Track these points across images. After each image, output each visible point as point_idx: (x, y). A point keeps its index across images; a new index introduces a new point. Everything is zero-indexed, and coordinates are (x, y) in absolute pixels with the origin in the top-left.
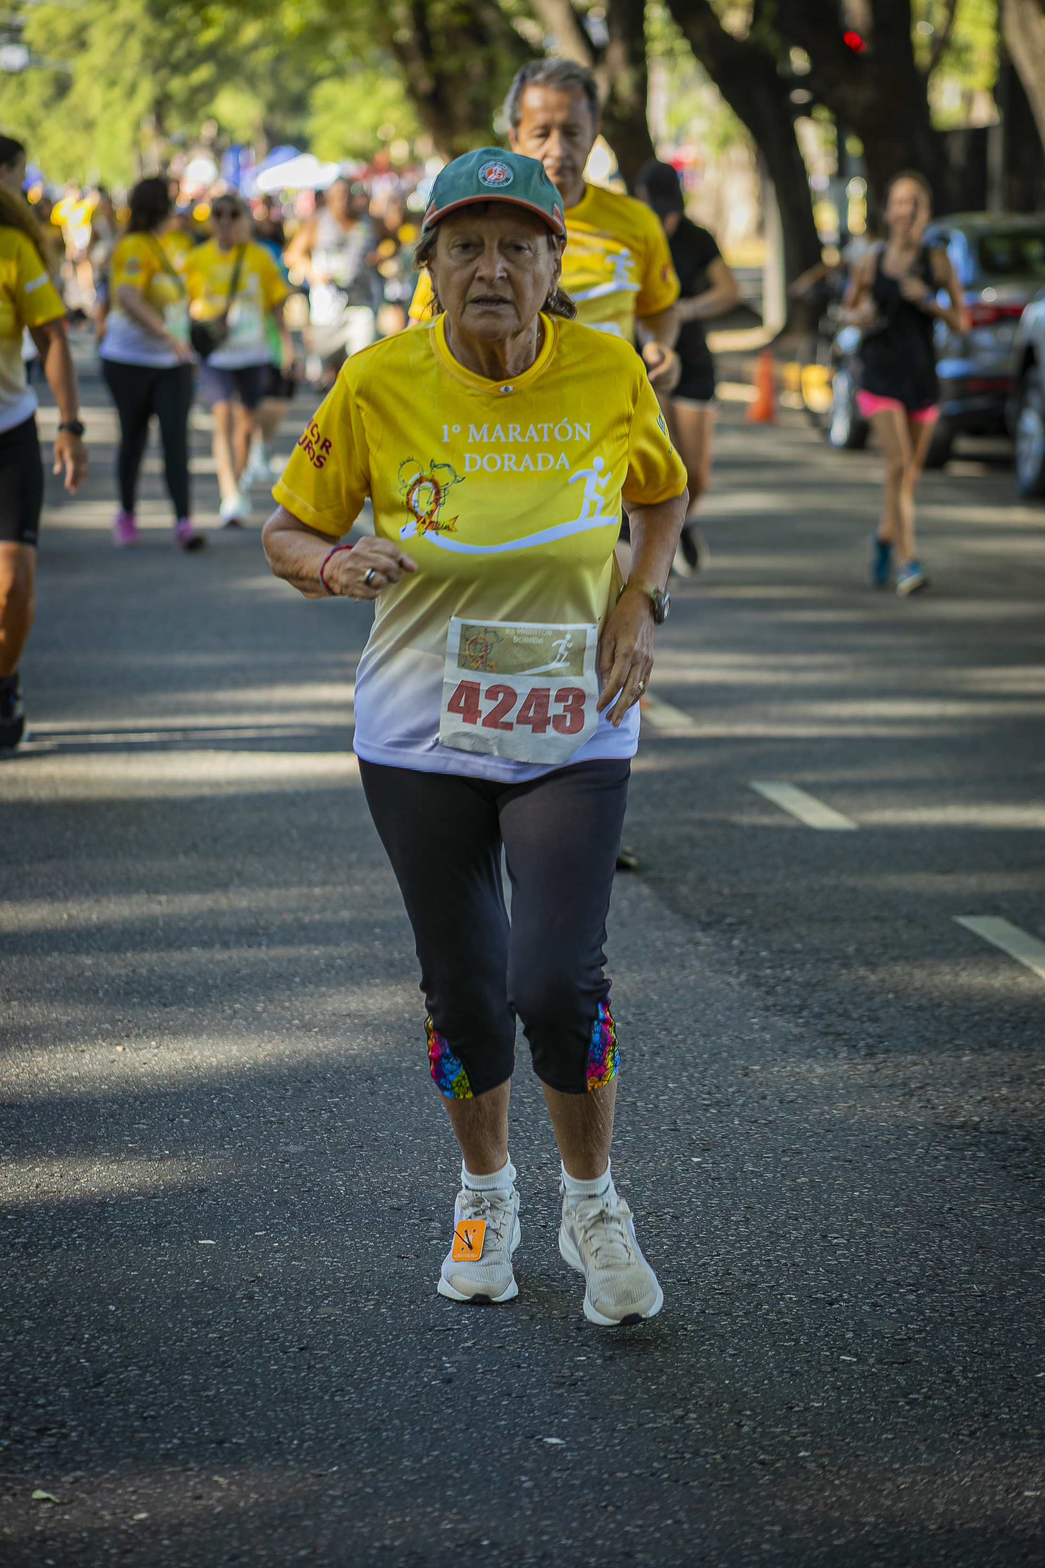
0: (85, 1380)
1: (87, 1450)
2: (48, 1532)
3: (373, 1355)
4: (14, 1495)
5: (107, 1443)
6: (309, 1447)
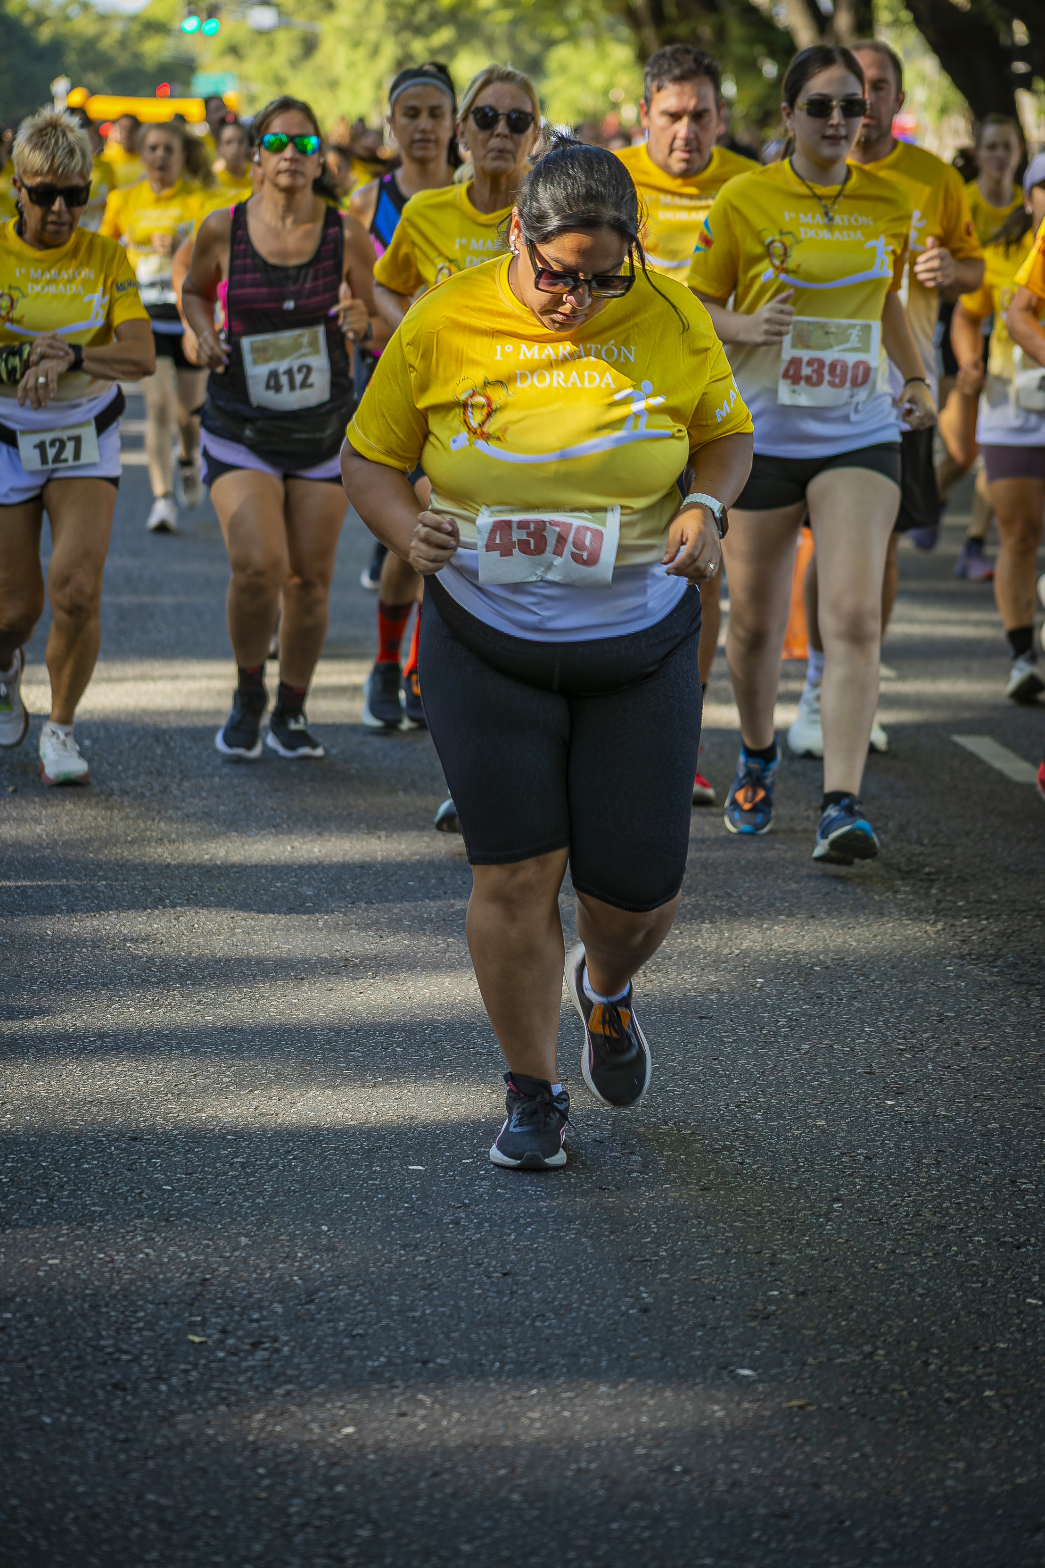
0: (297, 1297)
1: (299, 1365)
2: (260, 1443)
3: (573, 1283)
4: (228, 1405)
5: (317, 1358)
6: (510, 1371)
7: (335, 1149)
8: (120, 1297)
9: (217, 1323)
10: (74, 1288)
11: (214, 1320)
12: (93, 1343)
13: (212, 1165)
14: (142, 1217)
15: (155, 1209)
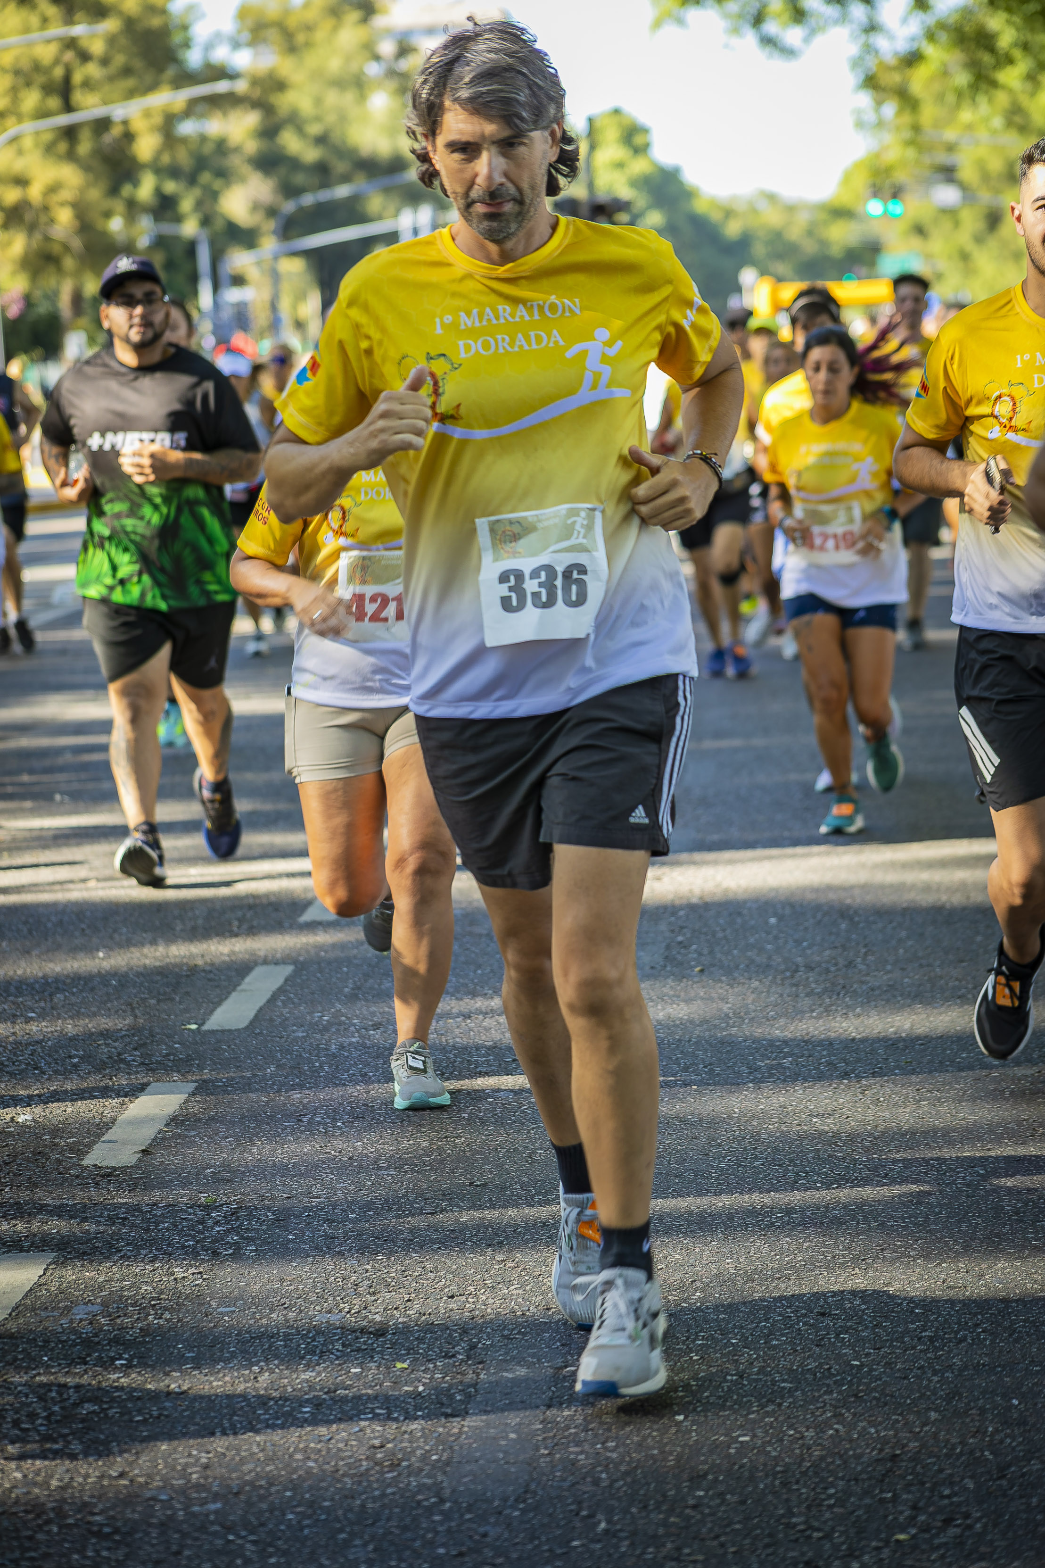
7: (1024, 1321)
8: (810, 1474)
9: (907, 1500)
10: (765, 1465)
11: (904, 1496)
12: (783, 1521)
13: (900, 1339)
14: (831, 1392)
15: (843, 1385)
